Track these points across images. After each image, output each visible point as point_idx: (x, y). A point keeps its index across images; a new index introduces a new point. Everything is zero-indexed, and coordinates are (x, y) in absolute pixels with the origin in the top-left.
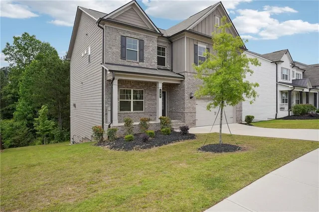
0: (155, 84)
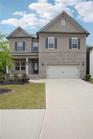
0: (26, 59)
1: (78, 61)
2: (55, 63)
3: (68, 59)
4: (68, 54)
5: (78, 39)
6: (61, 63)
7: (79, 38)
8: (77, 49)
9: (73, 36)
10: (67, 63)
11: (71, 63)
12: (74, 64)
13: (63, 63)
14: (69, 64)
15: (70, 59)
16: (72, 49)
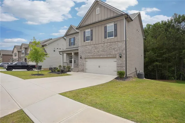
1: (113, 52)
2: (90, 57)
3: (103, 51)
4: (103, 45)
5: (114, 25)
6: (96, 56)
7: (115, 23)
8: (114, 37)
9: (108, 23)
10: (101, 56)
11: (106, 56)
12: (109, 56)
13: (97, 56)
14: (104, 56)
15: (105, 51)
16: (108, 38)
